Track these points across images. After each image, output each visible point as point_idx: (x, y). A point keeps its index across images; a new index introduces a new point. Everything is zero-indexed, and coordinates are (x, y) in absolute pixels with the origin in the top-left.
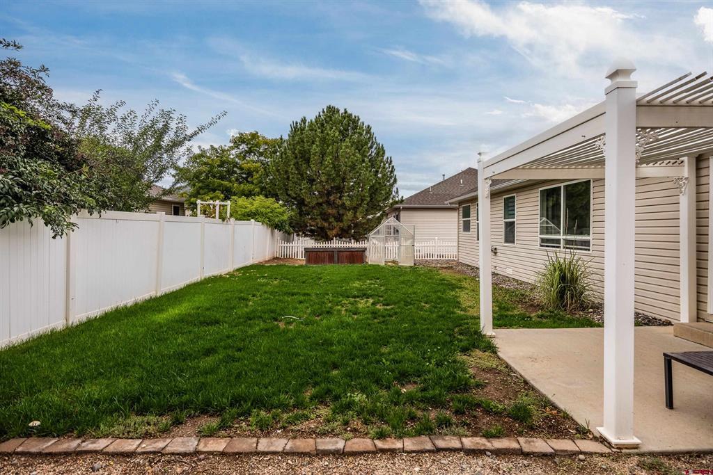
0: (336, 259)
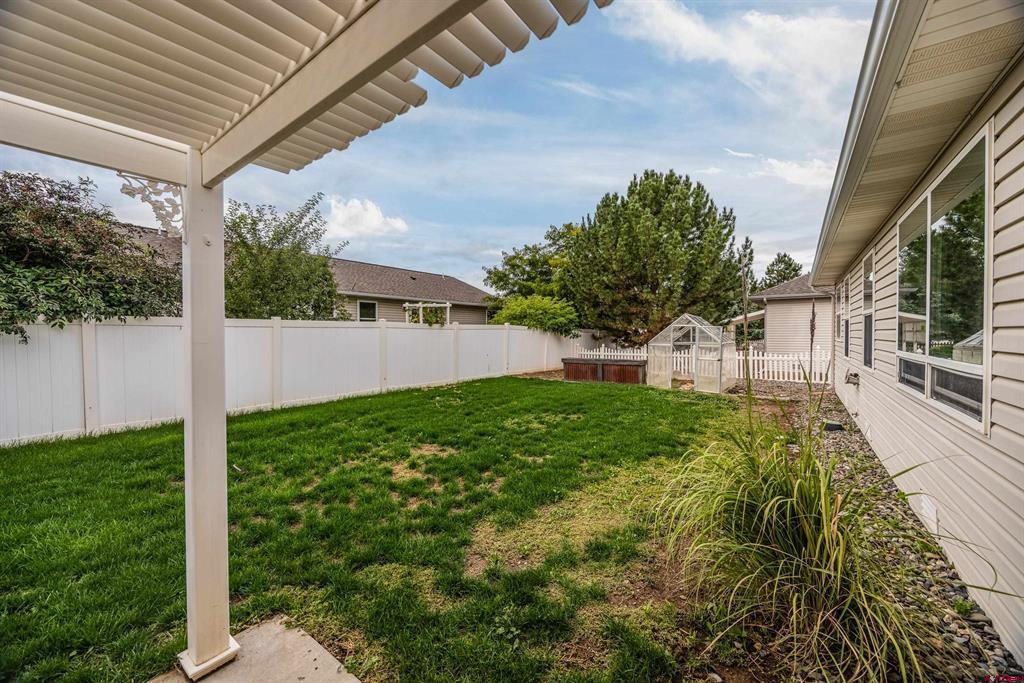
0: (600, 374)
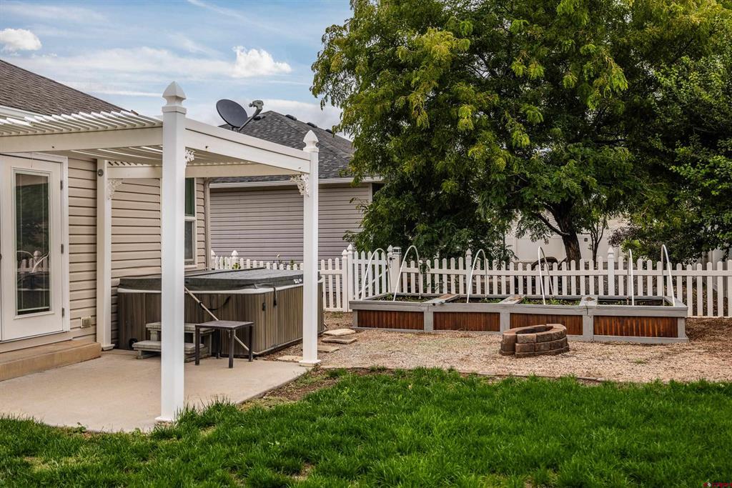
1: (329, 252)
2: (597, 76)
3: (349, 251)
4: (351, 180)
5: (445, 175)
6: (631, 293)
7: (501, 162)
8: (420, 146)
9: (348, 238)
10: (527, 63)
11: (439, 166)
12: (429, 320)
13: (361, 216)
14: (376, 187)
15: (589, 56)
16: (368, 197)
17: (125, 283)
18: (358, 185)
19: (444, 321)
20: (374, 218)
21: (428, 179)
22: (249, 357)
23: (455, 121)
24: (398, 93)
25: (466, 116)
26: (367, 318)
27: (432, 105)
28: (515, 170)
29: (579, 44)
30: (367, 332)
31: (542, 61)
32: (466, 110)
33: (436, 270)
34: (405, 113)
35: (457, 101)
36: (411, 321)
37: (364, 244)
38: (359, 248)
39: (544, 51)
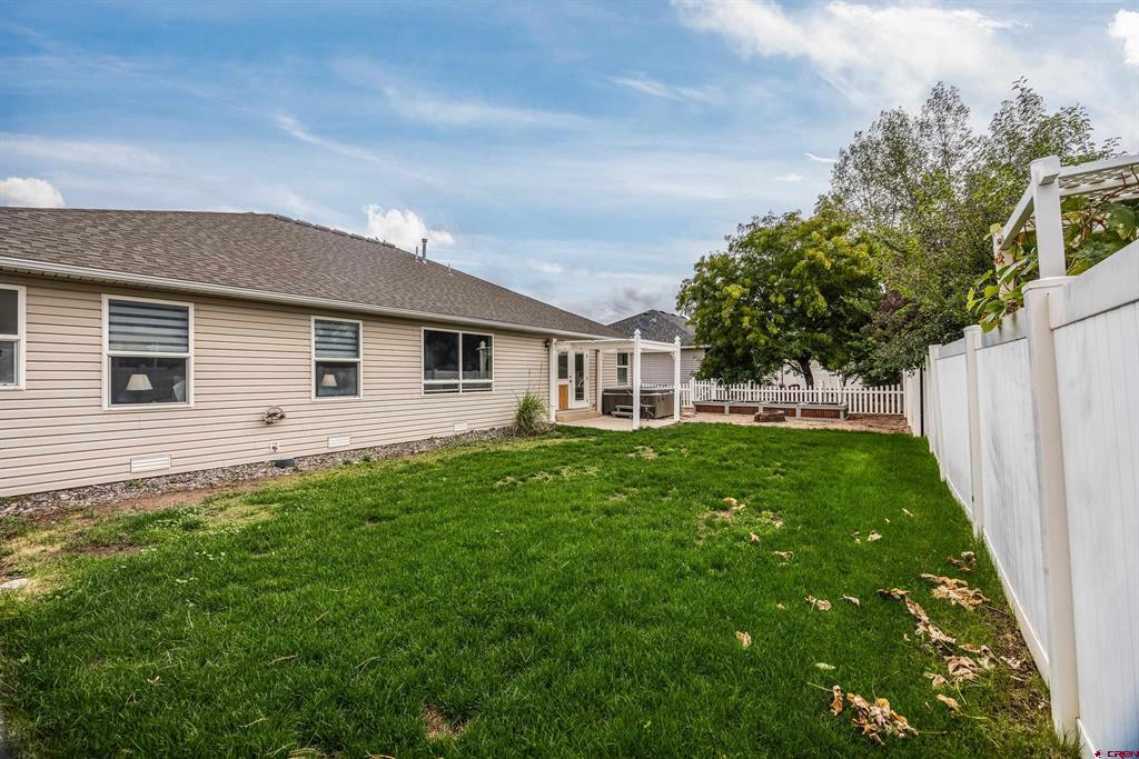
1: (684, 381)
2: (812, 301)
3: (693, 381)
4: (694, 347)
5: (738, 347)
6: (820, 400)
7: (763, 341)
8: (726, 334)
9: (692, 374)
10: (777, 296)
11: (734, 343)
12: (727, 409)
13: (698, 365)
14: (707, 350)
15: (808, 292)
16: (702, 355)
17: (606, 391)
18: (698, 349)
19: (734, 410)
20: (704, 366)
21: (731, 348)
22: (654, 418)
23: (741, 323)
24: (715, 311)
25: (746, 322)
26: (699, 408)
27: (732, 316)
28: (770, 345)
29: (803, 286)
30: (699, 414)
31: (785, 294)
32: (746, 319)
33: (734, 389)
34: (720, 319)
35: (742, 315)
36: (720, 410)
37: (699, 378)
38: (697, 379)
39: (785, 290)
